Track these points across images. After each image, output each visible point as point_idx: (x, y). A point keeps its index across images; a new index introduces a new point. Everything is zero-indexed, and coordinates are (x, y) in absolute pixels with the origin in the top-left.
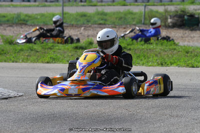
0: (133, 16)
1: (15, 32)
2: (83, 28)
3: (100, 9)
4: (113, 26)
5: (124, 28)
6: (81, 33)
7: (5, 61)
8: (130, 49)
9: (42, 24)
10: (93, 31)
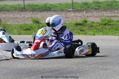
1: (43, 15)
2: (85, 12)
4: (104, 10)
5: (111, 11)
6: (83, 15)
8: (110, 25)
9: (60, 10)
10: (91, 13)
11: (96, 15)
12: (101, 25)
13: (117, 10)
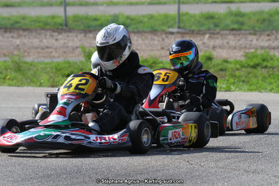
3: (234, 7)
4: (252, 32)
5: (268, 35)
9: (149, 30)
10: (222, 39)
11: (234, 44)
12: (244, 67)
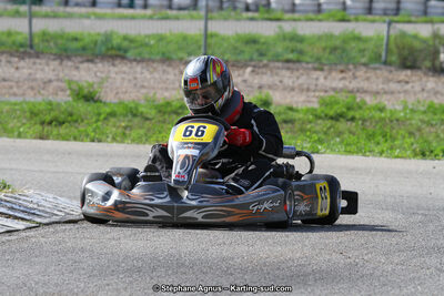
0: (362, 46)
1: (99, 74)
2: (249, 69)
4: (316, 65)
5: (342, 71)
6: (245, 81)
7: (75, 139)
8: (353, 119)
9: (158, 57)
10: (272, 75)
11: (291, 84)
12: (320, 118)
13: (364, 69)
